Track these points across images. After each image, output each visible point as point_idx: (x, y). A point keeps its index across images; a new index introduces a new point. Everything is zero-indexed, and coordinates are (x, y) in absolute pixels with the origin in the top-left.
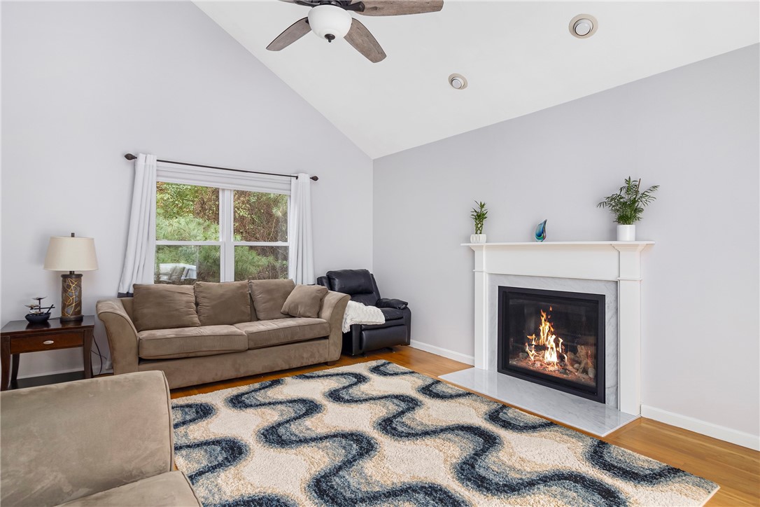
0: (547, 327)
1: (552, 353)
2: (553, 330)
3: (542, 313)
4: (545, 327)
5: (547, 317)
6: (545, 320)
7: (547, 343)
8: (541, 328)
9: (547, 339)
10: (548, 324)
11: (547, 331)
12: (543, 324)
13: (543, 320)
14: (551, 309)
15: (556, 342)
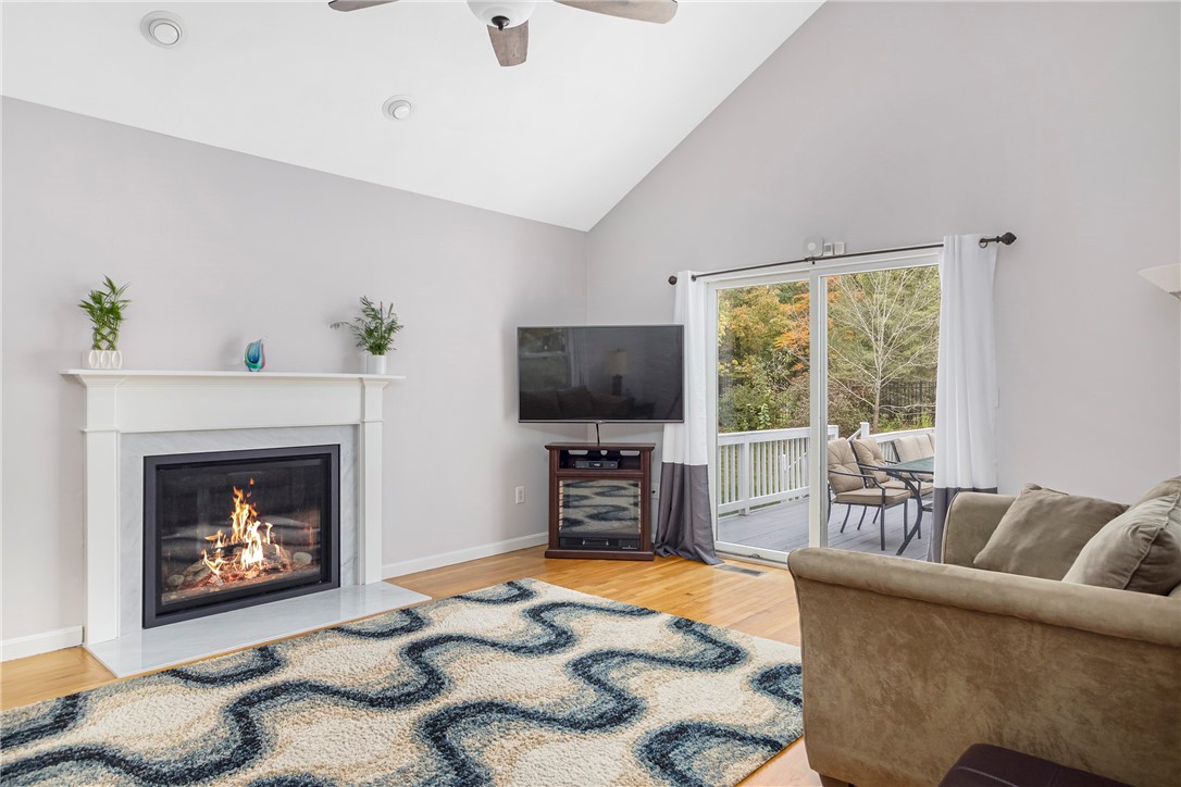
0: (246, 512)
1: (255, 549)
2: (255, 514)
3: (236, 492)
4: (242, 512)
5: (245, 496)
6: (241, 502)
7: (246, 537)
8: (234, 517)
9: (245, 530)
10: (247, 506)
11: (245, 518)
12: (238, 510)
13: (237, 502)
14: (252, 482)
15: (262, 529)
